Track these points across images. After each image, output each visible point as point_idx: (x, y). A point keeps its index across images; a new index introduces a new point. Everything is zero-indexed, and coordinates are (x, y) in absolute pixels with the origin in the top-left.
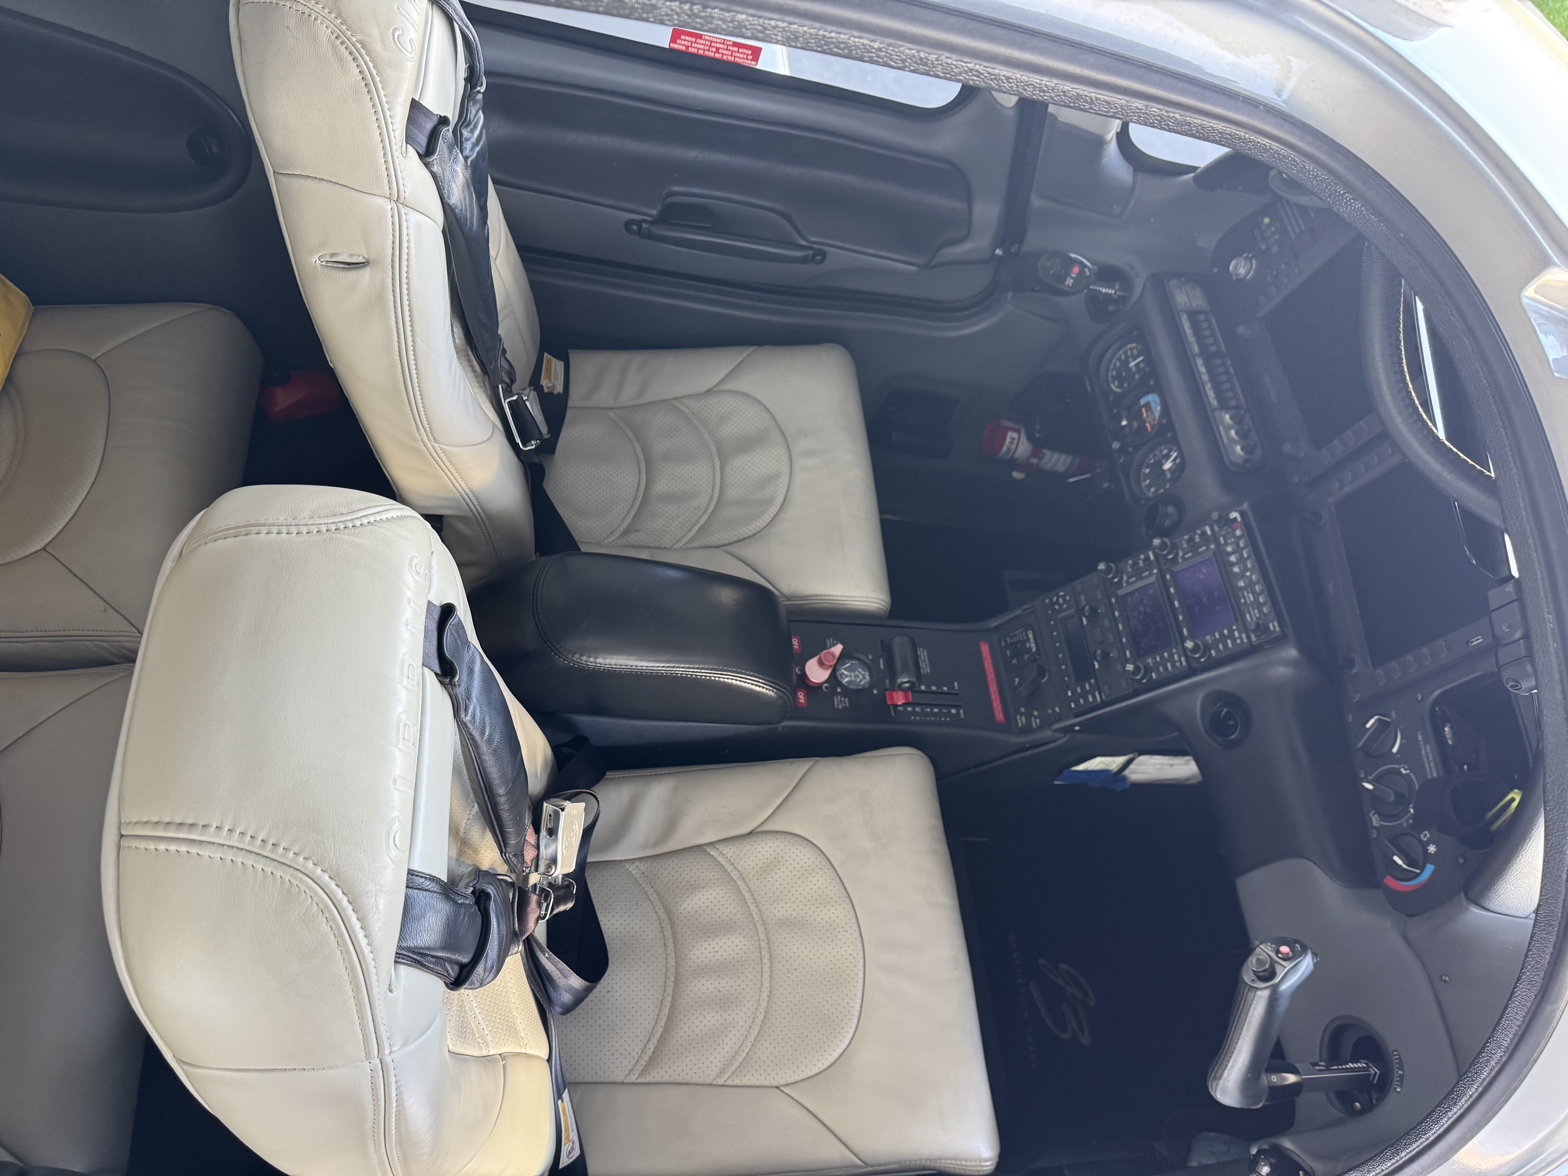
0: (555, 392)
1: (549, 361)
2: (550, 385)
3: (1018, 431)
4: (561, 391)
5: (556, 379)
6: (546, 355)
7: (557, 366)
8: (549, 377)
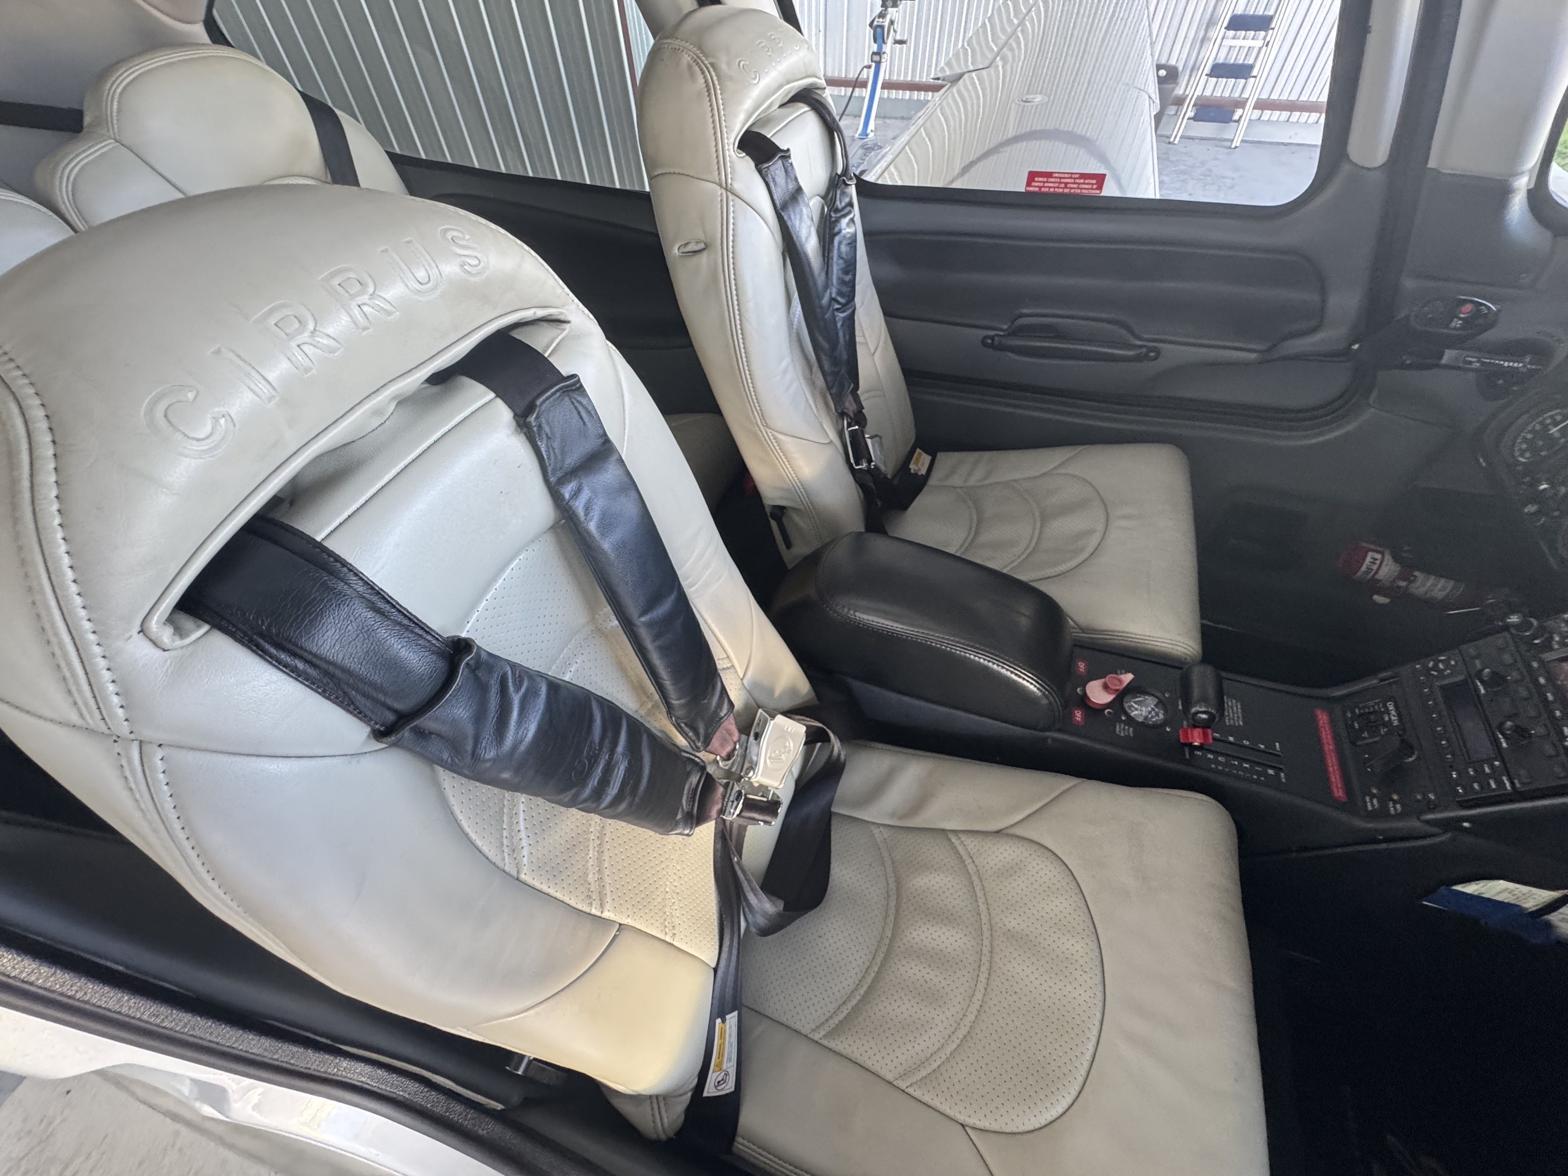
0: (920, 473)
1: (920, 454)
2: (917, 468)
3: (1382, 554)
4: (924, 474)
5: (922, 465)
6: (918, 450)
7: (926, 459)
8: (917, 463)
